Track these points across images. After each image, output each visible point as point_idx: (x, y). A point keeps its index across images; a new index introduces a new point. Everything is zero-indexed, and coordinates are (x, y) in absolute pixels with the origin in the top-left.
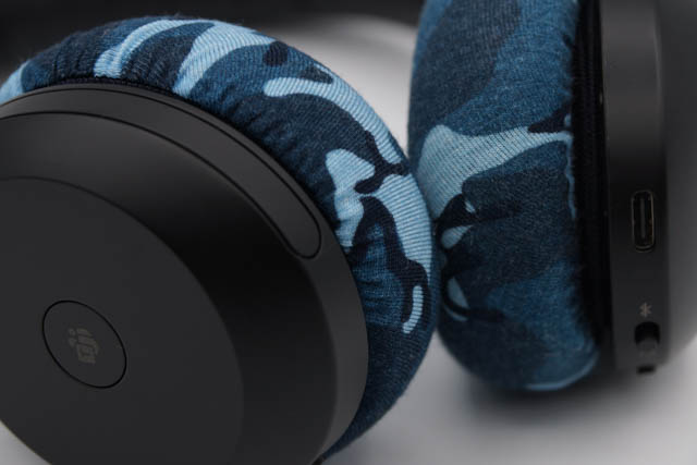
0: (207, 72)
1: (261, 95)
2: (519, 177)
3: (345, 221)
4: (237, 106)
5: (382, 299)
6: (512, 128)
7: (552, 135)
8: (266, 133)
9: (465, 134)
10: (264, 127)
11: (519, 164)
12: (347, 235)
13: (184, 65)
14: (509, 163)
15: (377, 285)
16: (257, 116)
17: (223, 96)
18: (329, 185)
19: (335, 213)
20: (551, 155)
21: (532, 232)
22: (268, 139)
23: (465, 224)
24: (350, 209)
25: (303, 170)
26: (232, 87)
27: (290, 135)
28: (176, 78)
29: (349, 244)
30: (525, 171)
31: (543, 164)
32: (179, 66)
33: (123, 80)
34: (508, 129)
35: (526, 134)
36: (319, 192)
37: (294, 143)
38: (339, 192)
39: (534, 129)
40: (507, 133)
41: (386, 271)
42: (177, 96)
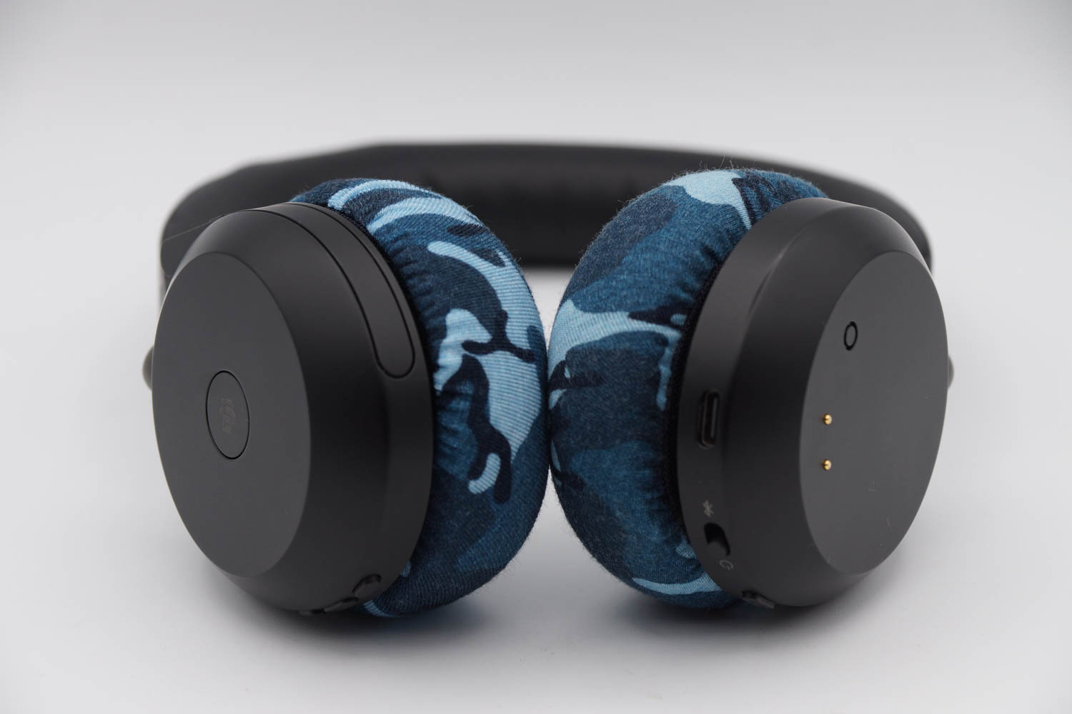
0: (396, 220)
1: (425, 247)
2: (609, 354)
3: (443, 367)
4: (401, 250)
5: (456, 449)
6: (616, 311)
7: (650, 325)
8: (410, 277)
9: (581, 310)
10: (412, 271)
11: (612, 343)
12: (442, 378)
13: (383, 211)
14: (604, 340)
15: (454, 433)
16: (410, 263)
17: (396, 240)
18: (442, 332)
19: (437, 357)
20: (644, 342)
21: (608, 403)
22: (411, 282)
23: (562, 388)
24: (450, 359)
25: (427, 313)
26: (406, 235)
27: (429, 283)
28: (373, 218)
29: (439, 387)
30: (615, 349)
31: (634, 347)
32: (379, 210)
33: (342, 212)
34: (612, 311)
35: (626, 319)
36: (430, 337)
37: (429, 291)
38: (447, 341)
39: (634, 316)
40: (611, 314)
41: (465, 424)
42: (366, 233)
